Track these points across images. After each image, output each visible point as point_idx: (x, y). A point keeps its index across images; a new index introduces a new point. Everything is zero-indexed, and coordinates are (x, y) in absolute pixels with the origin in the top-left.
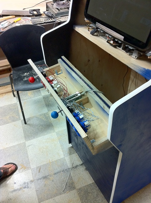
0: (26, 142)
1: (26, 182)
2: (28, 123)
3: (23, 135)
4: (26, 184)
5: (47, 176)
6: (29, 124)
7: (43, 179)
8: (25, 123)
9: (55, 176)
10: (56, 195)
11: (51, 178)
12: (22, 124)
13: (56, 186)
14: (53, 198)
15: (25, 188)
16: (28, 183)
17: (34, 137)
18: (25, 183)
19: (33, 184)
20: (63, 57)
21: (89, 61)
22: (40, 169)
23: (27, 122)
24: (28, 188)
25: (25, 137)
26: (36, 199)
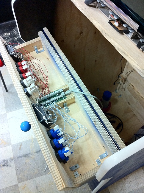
0: (8, 114)
1: (6, 159)
2: (9, 91)
3: (4, 105)
4: (6, 162)
5: (28, 154)
6: (11, 93)
7: (24, 157)
8: (7, 91)
9: (37, 154)
10: (37, 175)
11: (33, 157)
12: (3, 92)
13: (37, 166)
14: (34, 179)
15: (4, 165)
16: (7, 160)
17: (16, 108)
18: (4, 161)
19: (13, 162)
20: (45, 29)
21: (81, 33)
22: (21, 146)
23: (9, 89)
24: (7, 166)
25: (6, 107)
26: (15, 179)
